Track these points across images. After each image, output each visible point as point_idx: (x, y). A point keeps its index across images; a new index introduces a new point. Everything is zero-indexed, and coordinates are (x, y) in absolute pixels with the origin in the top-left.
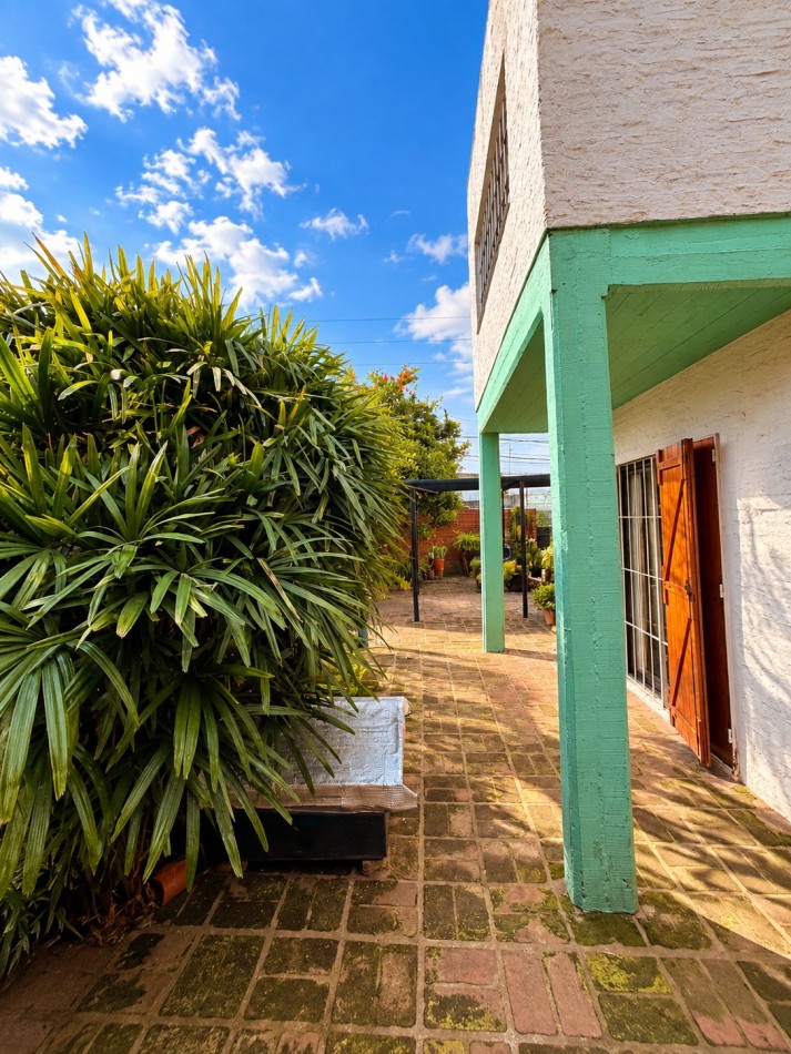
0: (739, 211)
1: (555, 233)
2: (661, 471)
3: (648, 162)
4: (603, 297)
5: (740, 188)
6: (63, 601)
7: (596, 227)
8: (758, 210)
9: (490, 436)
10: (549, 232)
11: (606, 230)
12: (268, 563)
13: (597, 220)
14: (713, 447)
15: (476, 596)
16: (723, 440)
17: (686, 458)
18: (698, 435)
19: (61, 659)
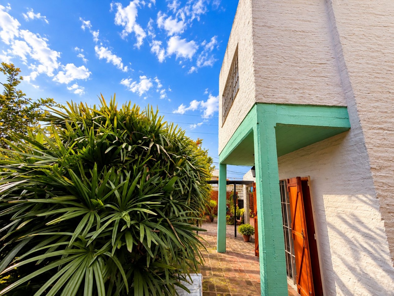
0: (318, 104)
1: (259, 104)
2: (289, 187)
3: (288, 85)
4: (274, 127)
5: (317, 97)
6: (101, 234)
7: (272, 104)
8: (323, 104)
9: (223, 165)
10: (256, 103)
11: (275, 105)
12: (170, 220)
13: (273, 102)
14: (308, 181)
15: (216, 225)
16: (311, 179)
17: (298, 183)
18: (303, 175)
19: (99, 259)
